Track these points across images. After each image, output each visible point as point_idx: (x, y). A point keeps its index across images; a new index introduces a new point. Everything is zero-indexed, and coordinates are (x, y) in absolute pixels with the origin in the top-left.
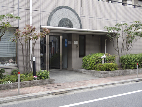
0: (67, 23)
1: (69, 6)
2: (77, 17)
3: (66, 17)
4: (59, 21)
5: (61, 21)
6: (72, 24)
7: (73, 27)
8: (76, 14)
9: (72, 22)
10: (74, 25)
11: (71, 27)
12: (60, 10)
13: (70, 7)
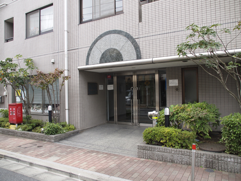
0: (113, 55)
1: (117, 29)
2: (129, 42)
3: (112, 47)
4: (101, 55)
5: (102, 55)
6: (121, 55)
7: (122, 60)
8: (128, 38)
9: (121, 52)
10: (124, 57)
11: (119, 61)
12: (102, 39)
13: (119, 29)
